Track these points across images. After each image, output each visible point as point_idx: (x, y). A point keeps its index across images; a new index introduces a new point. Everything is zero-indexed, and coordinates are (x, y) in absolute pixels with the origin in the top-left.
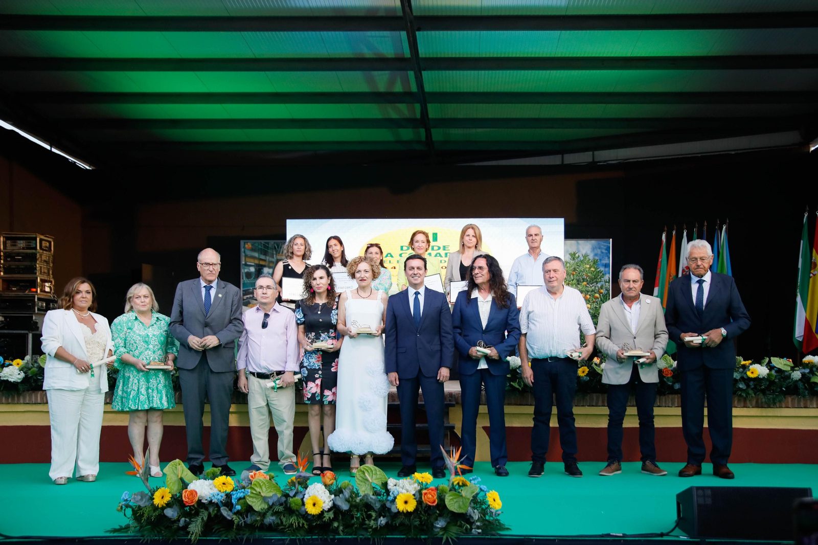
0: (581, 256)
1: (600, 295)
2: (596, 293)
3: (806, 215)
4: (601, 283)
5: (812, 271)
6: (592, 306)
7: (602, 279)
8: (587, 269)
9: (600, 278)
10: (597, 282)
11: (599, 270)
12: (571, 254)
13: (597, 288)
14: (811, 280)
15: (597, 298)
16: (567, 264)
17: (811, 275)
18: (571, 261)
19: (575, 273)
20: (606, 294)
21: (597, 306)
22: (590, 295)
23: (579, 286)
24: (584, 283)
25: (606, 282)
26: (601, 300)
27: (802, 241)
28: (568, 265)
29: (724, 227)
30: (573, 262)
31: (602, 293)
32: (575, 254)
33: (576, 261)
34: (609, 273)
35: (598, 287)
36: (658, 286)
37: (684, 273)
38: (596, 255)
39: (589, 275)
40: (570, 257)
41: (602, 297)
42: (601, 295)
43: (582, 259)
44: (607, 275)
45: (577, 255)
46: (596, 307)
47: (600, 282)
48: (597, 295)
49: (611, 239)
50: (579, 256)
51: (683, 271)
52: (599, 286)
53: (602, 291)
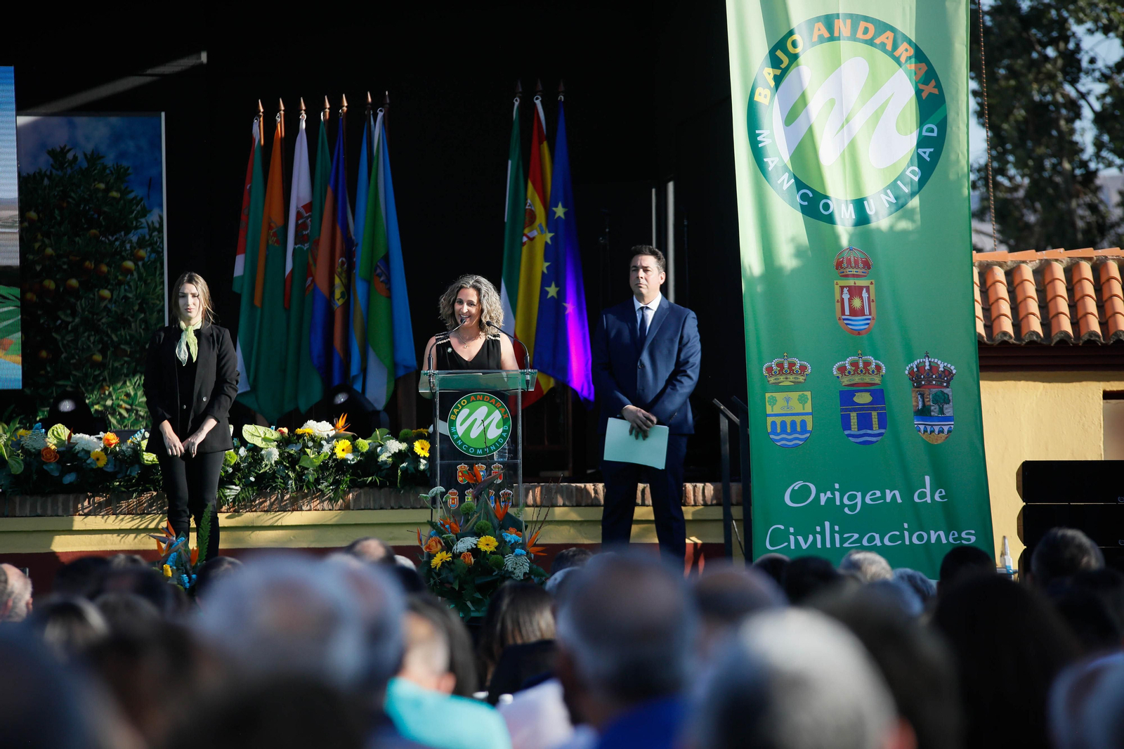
0: (80, 157)
1: (136, 264)
2: (124, 259)
3: (517, 104)
4: (140, 231)
5: (526, 231)
6: (115, 293)
7: (143, 220)
8: (100, 195)
9: (136, 218)
10: (128, 230)
11: (132, 195)
12: (52, 153)
13: (128, 246)
14: (525, 249)
15: (129, 271)
16: (43, 180)
17: (525, 239)
18: (54, 172)
19: (65, 205)
20: (155, 262)
21: (130, 295)
22: (108, 265)
23: (77, 239)
24: (93, 231)
25: (152, 229)
26: (140, 278)
27: (510, 162)
28: (46, 182)
29: (380, 115)
30: (60, 173)
31: (142, 259)
32: (63, 152)
33: (69, 171)
34: (161, 206)
35: (130, 242)
36: (244, 252)
37: (300, 222)
38: (122, 155)
39: (106, 209)
40: (51, 161)
41: (142, 270)
42: (140, 263)
43: (85, 165)
44: (156, 211)
45: (70, 156)
46: (126, 298)
47: (136, 228)
48: (129, 264)
49: (163, 114)
50: (75, 158)
51: (299, 215)
52: (135, 239)
53: (142, 253)
